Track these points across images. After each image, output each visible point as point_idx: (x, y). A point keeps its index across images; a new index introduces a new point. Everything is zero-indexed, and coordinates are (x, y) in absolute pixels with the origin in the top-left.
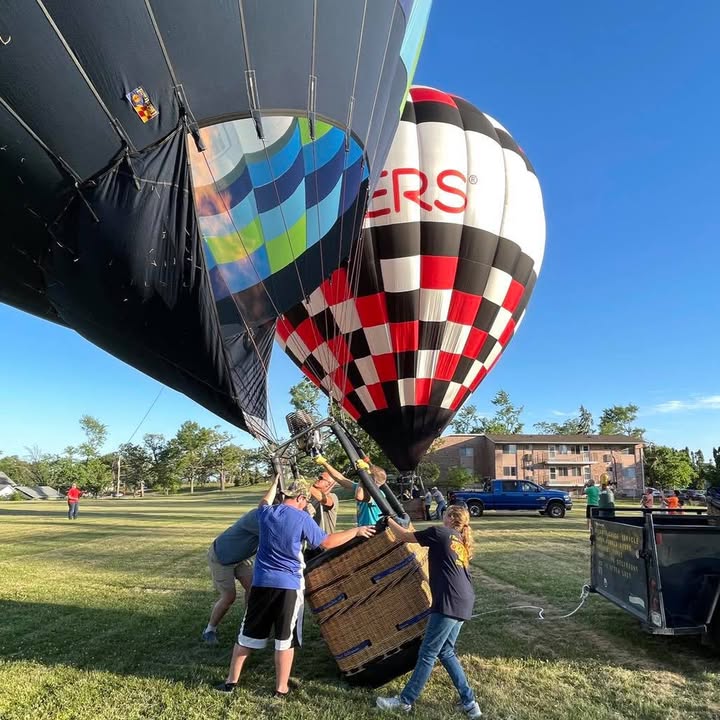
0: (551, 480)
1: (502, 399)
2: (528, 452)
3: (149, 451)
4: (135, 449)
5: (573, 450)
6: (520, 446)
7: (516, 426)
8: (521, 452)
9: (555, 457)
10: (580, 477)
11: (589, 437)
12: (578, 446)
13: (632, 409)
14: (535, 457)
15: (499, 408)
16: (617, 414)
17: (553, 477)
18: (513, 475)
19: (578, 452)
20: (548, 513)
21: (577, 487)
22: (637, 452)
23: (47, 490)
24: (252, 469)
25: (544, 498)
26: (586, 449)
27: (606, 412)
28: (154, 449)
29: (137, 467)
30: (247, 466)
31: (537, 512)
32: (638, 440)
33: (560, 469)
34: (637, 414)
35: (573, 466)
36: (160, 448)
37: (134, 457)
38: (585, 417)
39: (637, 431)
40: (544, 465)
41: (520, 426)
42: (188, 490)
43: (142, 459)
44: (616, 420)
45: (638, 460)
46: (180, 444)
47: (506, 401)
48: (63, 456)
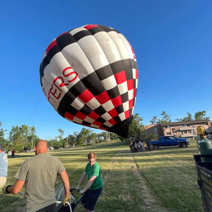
0: (182, 135)
1: (164, 113)
2: (174, 127)
3: (75, 136)
4: (72, 136)
5: (187, 125)
6: (171, 126)
7: (169, 120)
8: (171, 128)
9: (182, 128)
10: (191, 134)
11: (192, 121)
12: (189, 124)
13: (204, 112)
14: (176, 129)
15: (163, 116)
16: (200, 114)
17: (183, 134)
18: (170, 134)
19: (189, 126)
20: (181, 146)
21: (191, 136)
22: (209, 124)
23: (51, 148)
24: (100, 139)
25: (179, 141)
26: (191, 125)
27: (196, 113)
28: (76, 135)
29: (72, 140)
30: (99, 138)
31: (178, 146)
32: (208, 121)
33: (184, 132)
34: (206, 113)
35: (188, 130)
36: (77, 135)
37: (71, 138)
38: (190, 115)
39: (208, 118)
40: (179, 131)
41: (170, 120)
42: (85, 145)
43: (73, 138)
44: (200, 116)
45: (210, 127)
46: (82, 134)
47: (165, 114)
48: (54, 139)
